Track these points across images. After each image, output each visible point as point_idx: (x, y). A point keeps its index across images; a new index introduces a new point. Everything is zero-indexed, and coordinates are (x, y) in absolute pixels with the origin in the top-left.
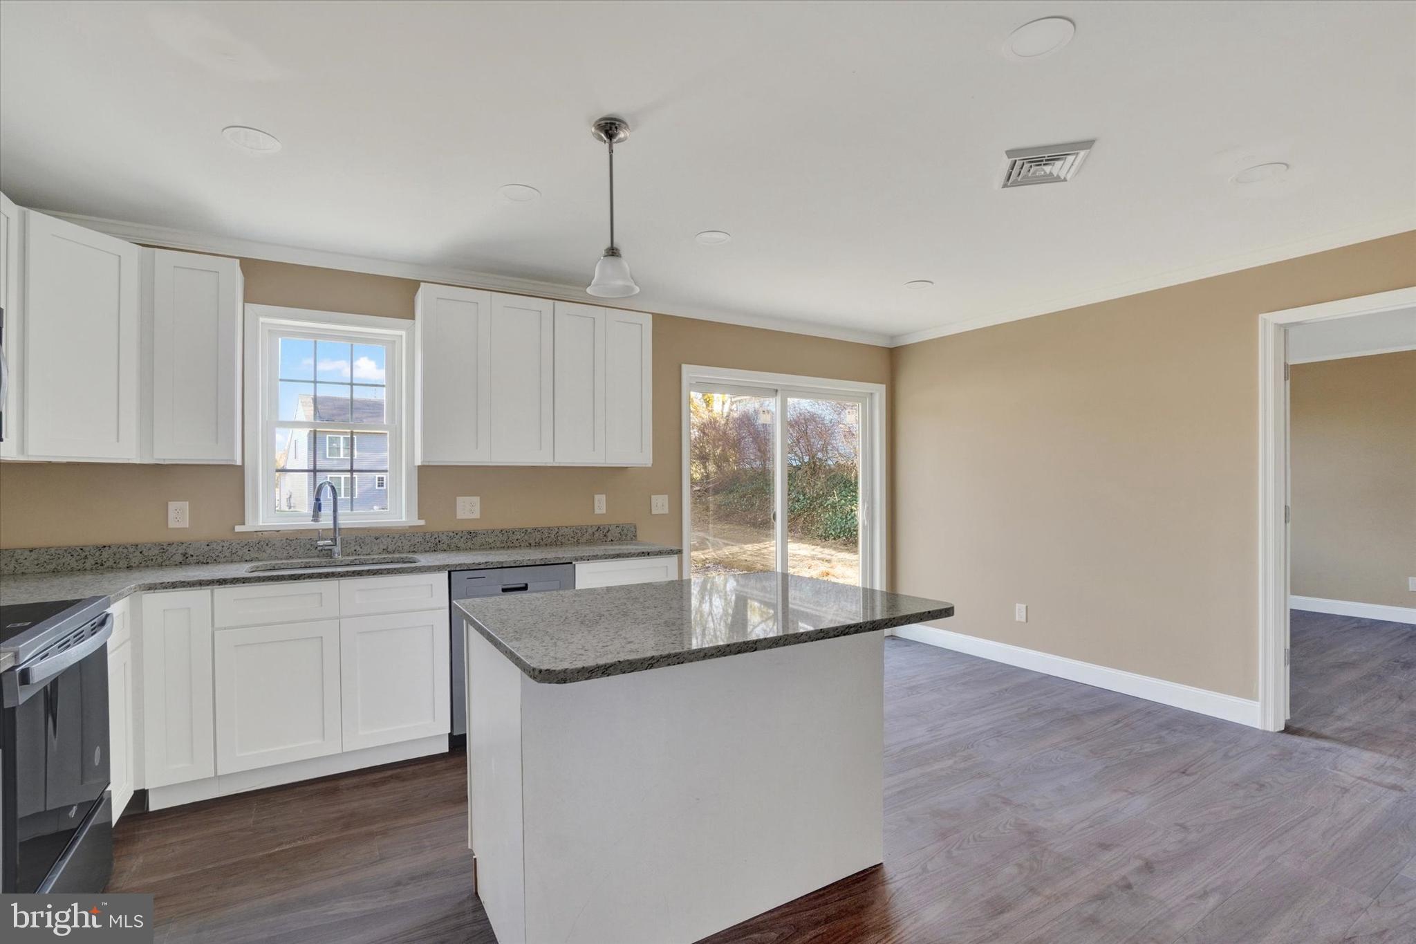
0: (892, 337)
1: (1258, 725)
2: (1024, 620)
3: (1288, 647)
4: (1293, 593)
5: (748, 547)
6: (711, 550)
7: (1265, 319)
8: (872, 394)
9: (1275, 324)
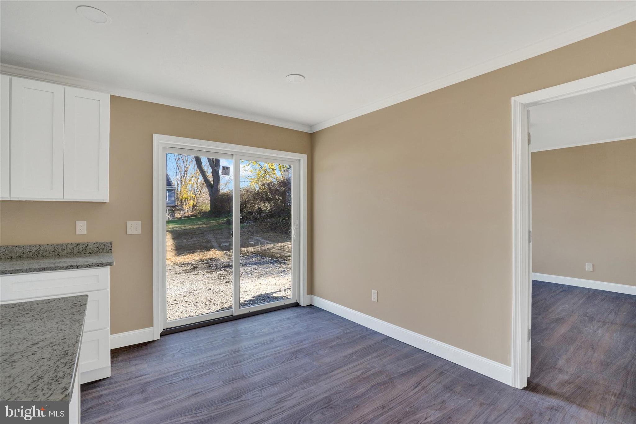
0: (311, 126)
1: (510, 383)
2: (376, 300)
3: (530, 328)
4: (533, 271)
5: (279, 245)
6: (259, 246)
7: (515, 100)
8: (299, 160)
9: (521, 104)
